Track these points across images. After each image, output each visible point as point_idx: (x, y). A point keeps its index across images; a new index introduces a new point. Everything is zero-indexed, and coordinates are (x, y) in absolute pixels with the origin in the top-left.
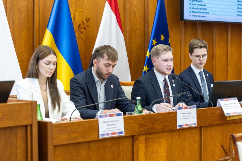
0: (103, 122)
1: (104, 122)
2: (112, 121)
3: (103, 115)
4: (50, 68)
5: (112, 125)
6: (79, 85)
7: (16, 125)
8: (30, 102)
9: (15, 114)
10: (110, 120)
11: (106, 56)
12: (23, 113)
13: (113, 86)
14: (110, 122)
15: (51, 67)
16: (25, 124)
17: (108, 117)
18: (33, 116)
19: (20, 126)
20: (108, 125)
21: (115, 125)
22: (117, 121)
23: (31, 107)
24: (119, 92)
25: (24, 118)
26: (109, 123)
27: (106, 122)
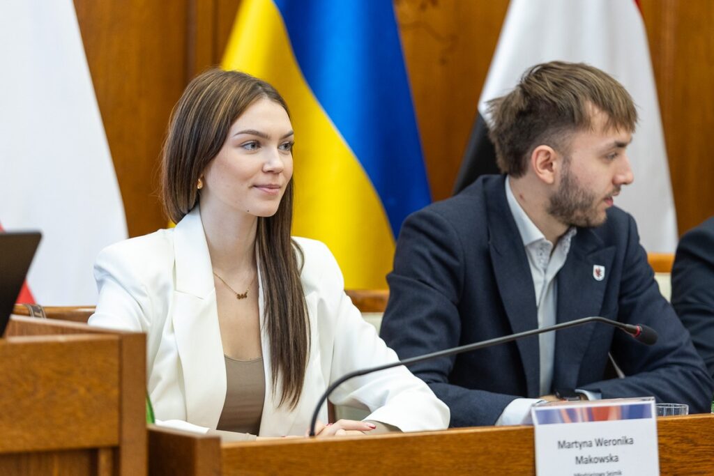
0: (556, 445)
1: (562, 445)
2: (599, 443)
3: (559, 411)
4: (267, 168)
5: (602, 460)
6: (444, 255)
7: (41, 447)
8: (115, 338)
9: (41, 394)
10: (591, 437)
11: (596, 111)
12: (74, 391)
13: (602, 269)
14: (591, 445)
15: (269, 163)
16: (86, 441)
17: (583, 421)
18: (126, 404)
19: (63, 453)
20: (579, 460)
21: (617, 460)
22: (627, 441)
23: (115, 361)
24: (625, 301)
25: (80, 414)
26: (586, 452)
27: (570, 446)
